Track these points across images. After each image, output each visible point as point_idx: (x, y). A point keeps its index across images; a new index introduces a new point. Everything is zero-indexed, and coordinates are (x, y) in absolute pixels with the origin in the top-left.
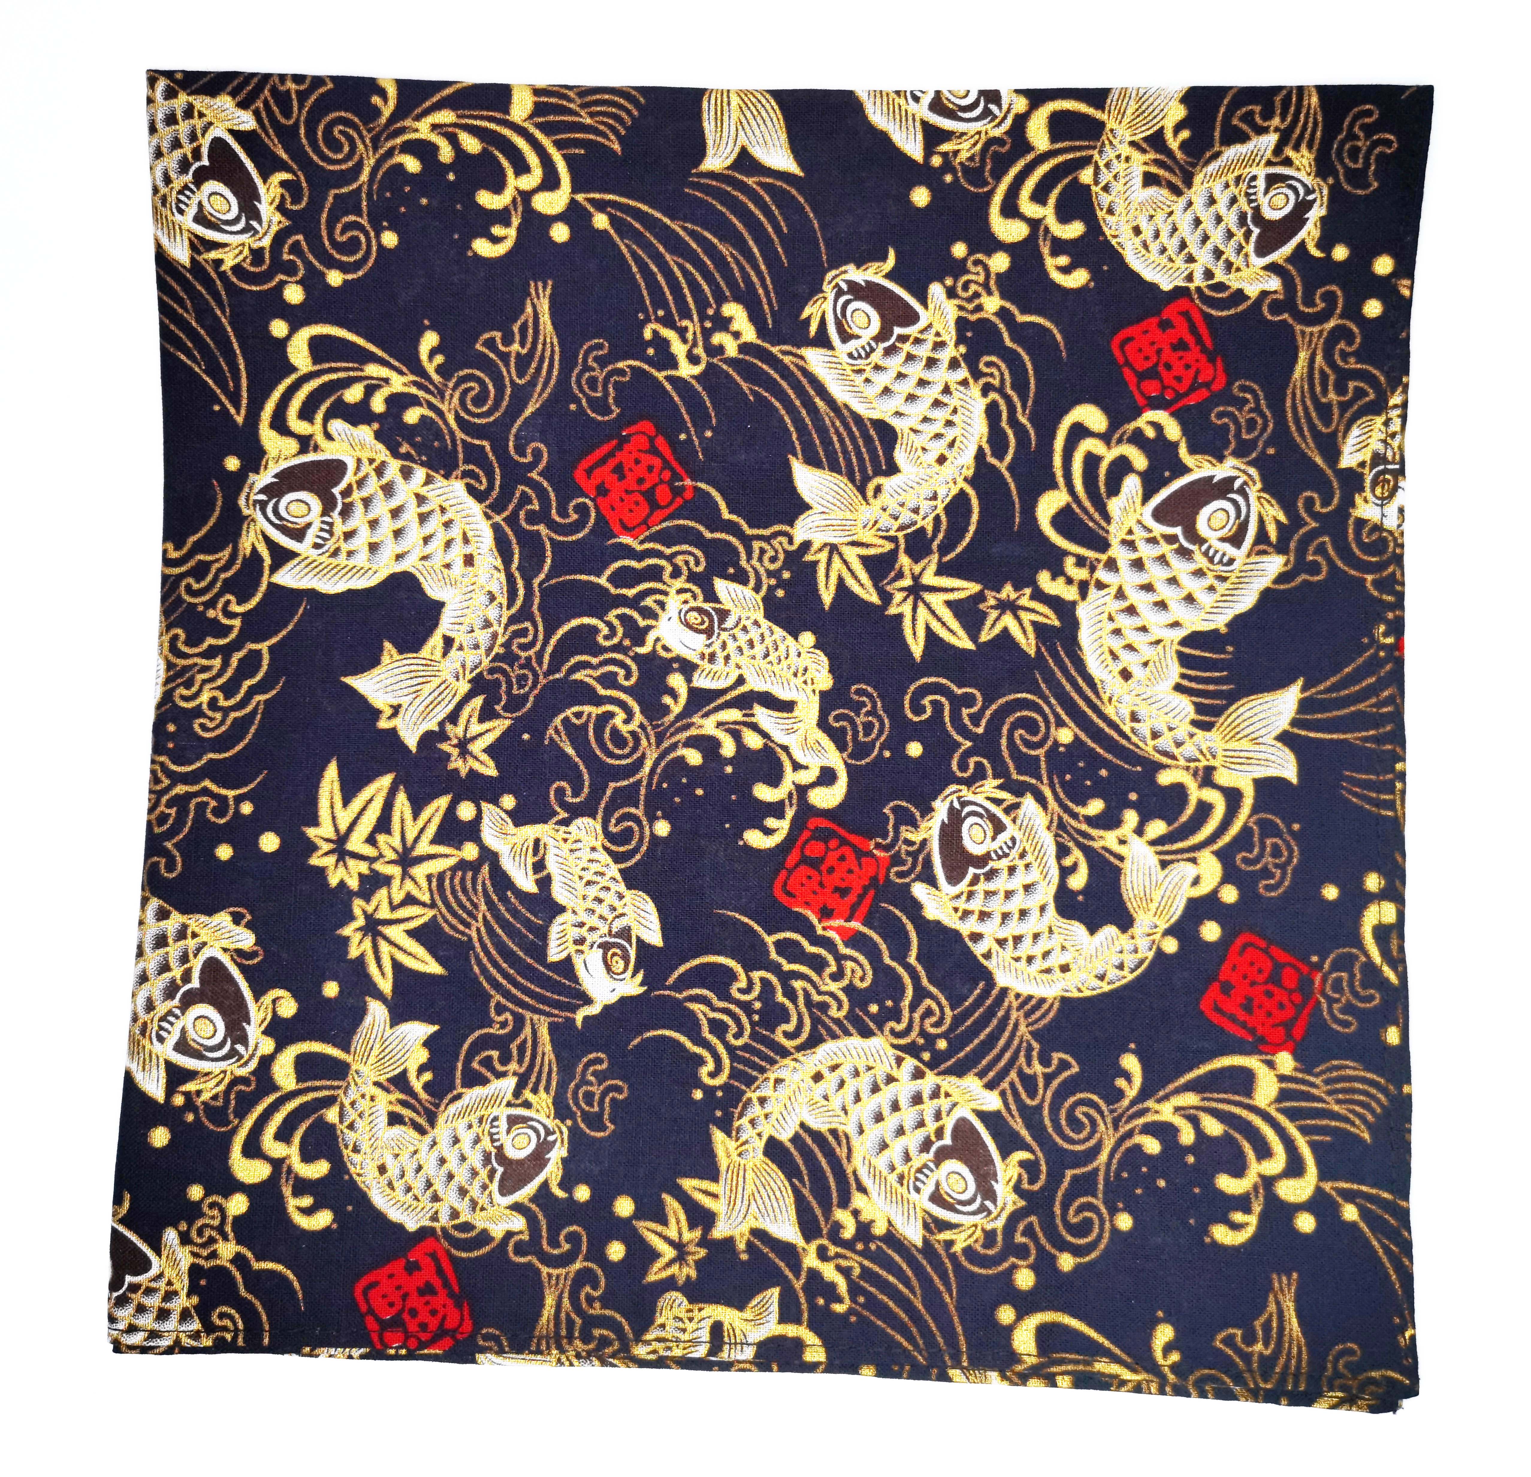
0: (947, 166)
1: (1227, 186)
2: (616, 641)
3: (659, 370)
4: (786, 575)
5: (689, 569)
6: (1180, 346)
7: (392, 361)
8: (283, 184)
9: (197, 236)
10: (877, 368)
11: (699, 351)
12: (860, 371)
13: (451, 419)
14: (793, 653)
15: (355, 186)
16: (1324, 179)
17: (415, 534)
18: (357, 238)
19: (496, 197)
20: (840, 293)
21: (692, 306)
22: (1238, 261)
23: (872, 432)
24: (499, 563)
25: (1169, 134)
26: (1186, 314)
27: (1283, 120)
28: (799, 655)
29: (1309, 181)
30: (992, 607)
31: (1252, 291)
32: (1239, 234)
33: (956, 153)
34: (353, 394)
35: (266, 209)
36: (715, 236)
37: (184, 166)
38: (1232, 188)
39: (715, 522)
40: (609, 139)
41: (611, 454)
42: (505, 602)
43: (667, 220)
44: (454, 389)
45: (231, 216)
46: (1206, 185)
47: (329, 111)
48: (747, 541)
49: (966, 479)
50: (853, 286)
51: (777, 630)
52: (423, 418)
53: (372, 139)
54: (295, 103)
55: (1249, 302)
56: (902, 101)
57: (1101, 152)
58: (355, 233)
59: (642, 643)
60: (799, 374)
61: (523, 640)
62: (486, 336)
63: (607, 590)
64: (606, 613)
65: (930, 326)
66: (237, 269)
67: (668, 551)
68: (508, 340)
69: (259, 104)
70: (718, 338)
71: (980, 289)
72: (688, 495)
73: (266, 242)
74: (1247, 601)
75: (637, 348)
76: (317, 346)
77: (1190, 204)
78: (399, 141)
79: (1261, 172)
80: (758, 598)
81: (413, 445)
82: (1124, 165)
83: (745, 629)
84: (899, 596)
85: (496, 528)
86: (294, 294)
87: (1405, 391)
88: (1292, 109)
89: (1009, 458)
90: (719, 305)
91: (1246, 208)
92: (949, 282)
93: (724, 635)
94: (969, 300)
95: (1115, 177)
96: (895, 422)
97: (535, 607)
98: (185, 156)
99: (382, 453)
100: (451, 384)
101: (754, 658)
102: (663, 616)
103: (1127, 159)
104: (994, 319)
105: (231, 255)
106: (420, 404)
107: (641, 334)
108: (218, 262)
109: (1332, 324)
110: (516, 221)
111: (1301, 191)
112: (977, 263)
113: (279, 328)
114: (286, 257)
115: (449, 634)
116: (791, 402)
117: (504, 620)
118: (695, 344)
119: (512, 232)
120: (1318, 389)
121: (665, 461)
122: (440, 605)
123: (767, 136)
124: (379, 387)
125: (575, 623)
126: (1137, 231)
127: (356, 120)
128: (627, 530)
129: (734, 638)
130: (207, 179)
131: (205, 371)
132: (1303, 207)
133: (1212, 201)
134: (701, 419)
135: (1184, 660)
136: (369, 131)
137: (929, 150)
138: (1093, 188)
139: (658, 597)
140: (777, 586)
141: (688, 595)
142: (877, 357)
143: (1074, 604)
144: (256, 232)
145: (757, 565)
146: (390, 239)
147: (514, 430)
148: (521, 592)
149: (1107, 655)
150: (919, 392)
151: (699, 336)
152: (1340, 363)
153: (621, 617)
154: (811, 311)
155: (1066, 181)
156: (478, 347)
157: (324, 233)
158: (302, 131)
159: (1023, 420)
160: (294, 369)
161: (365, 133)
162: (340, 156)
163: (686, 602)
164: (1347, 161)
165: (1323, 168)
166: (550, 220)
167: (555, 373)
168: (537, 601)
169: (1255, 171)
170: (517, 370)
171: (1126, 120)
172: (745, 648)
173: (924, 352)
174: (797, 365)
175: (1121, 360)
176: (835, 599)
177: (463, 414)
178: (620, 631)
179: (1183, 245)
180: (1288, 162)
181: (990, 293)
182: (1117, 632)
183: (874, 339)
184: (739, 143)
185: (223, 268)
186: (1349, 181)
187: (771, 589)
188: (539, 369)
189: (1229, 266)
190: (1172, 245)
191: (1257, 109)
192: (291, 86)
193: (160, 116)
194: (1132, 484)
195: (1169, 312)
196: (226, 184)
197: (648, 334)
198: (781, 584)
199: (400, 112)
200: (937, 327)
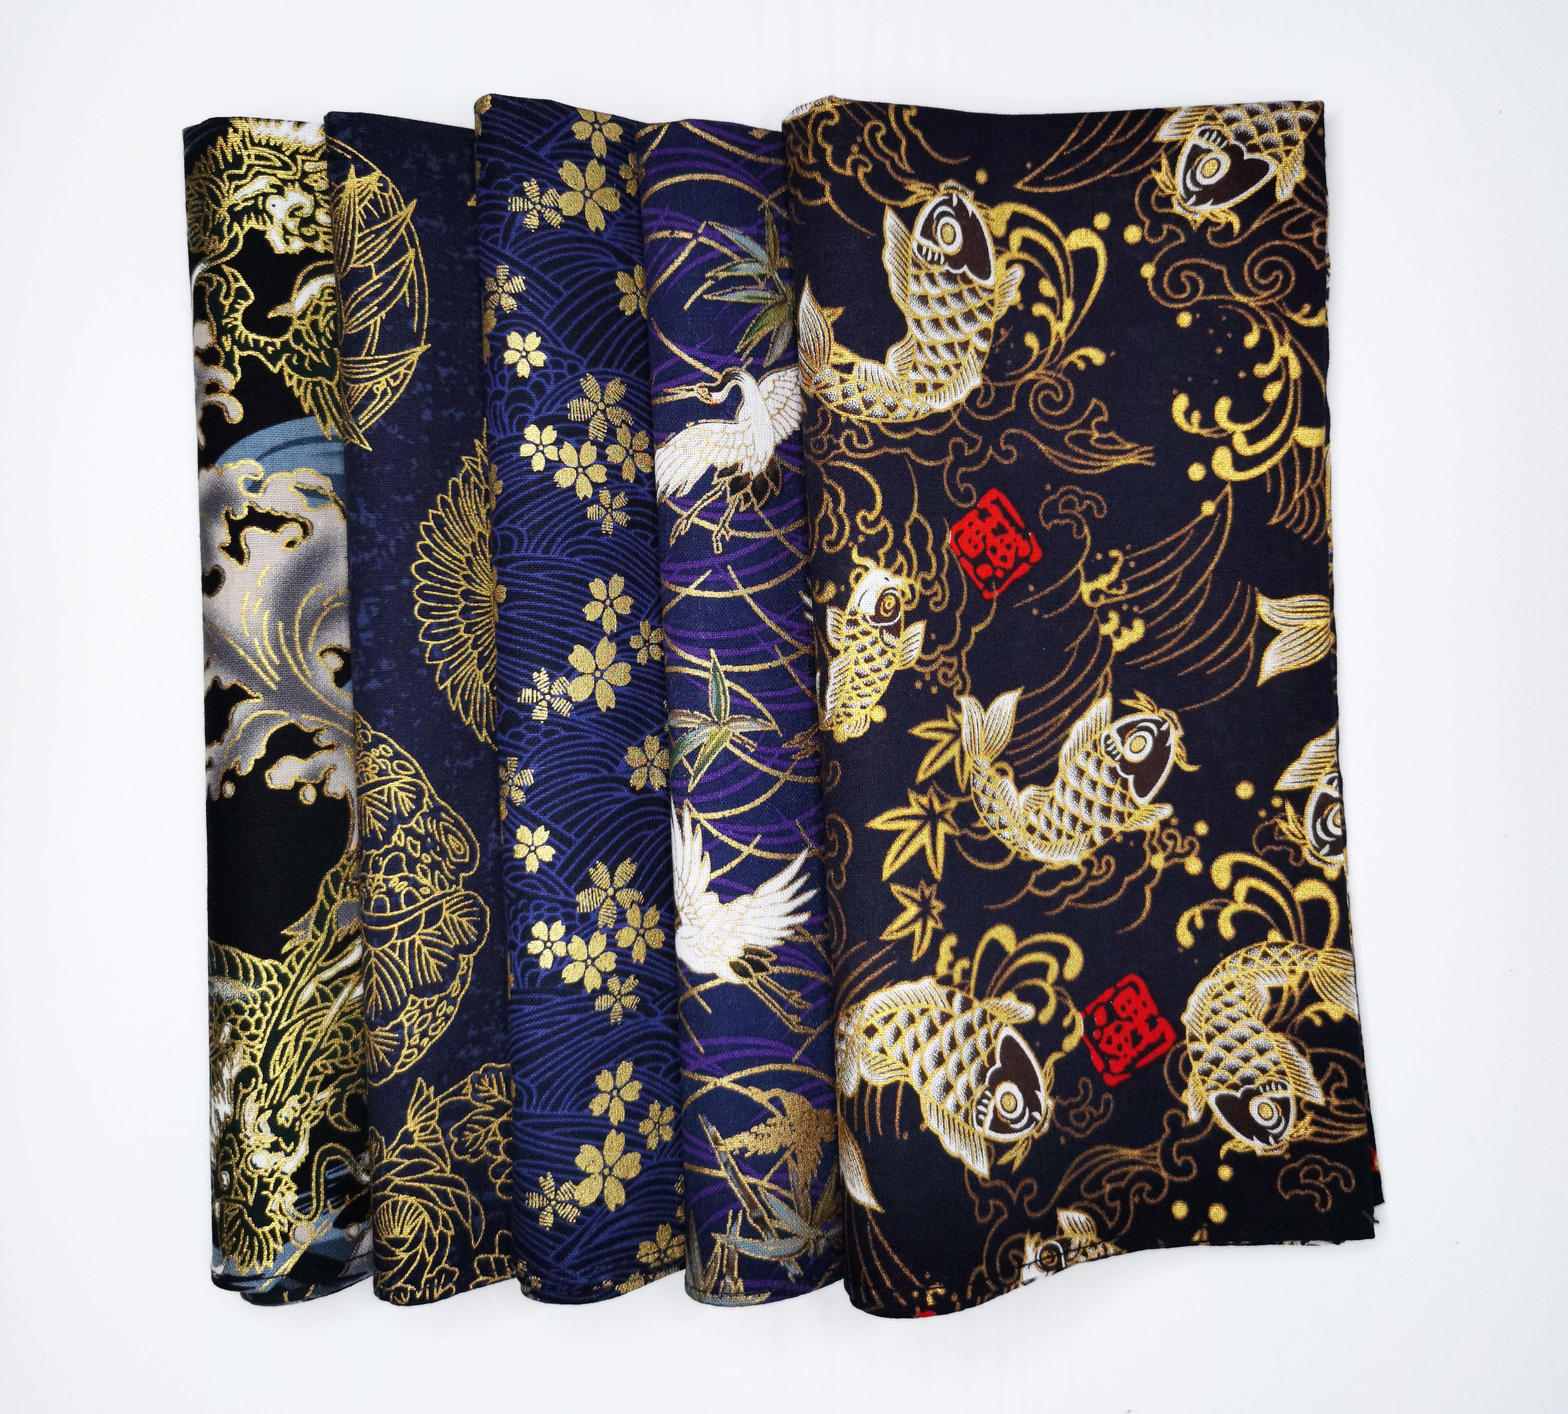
0: (1273, 812)
1: (1276, 1063)
2: (862, 528)
3: (1084, 564)
4: (934, 690)
5: (931, 596)
6: (1136, 1038)
7: (1078, 322)
8: (1229, 225)
9: (1180, 148)
10: (1099, 763)
11: (1103, 600)
12: (1095, 747)
13: (1030, 376)
14: (865, 701)
15: (1231, 289)
16: (1287, 1151)
17: (938, 338)
18: (1183, 290)
19: (1225, 416)
20: (1159, 724)
21: (1141, 592)
22: (1211, 1081)
23: (1048, 762)
24: (920, 417)
25: (1316, 1007)
26: (1162, 1039)
27: (1337, 1108)
28: (863, 707)
29: (1286, 1136)
30: (923, 893)
31: (1187, 1097)
32: (1235, 1079)
33: (1285, 819)
34: (1046, 288)
35: (1207, 209)
36: (1202, 610)
37: (1243, 137)
38: (1275, 1068)
39: (969, 620)
40: (1281, 513)
41: (1013, 523)
42: (889, 420)
43: (1212, 567)
44: (1056, 379)
45: (1199, 177)
46: (1275, 1044)
47: (1295, 265)
48: (955, 652)
49: (1018, 854)
50: (1165, 735)
51: (886, 683)
52: (1030, 350)
53: (1272, 305)
54: (1301, 236)
55: (1176, 1095)
56: (1328, 769)
57: (1296, 947)
58: (1189, 289)
59: (861, 554)
60: (1089, 692)
61: (855, 439)
62: (1104, 408)
63: (908, 518)
64: (888, 518)
65: (1136, 807)
66: (1153, 184)
67: (943, 577)
68: (1101, 427)
69: (1299, 205)
70: (1114, 616)
71: (1169, 850)
72: (986, 595)
73: (1177, 210)
74: (952, 1145)
75: (1102, 543)
76: (1086, 256)
77: (1257, 1032)
78: (1272, 328)
79: (1290, 1093)
80: (912, 664)
81: (1007, 341)
82: (1287, 968)
83: (883, 653)
84: (924, 801)
85: (946, 415)
86: (1132, 234)
87: (1117, 1254)
88: (1347, 1115)
89: (1037, 892)
90: (1141, 617)
91: (1258, 1083)
92: (1174, 821)
93: (876, 633)
94: (1160, 841)
95: (1276, 962)
96: (1057, 783)
97: (887, 450)
98: (1252, 138)
99: (1000, 312)
100: (1060, 376)
101: (856, 663)
102: (888, 573)
103: (1292, 972)
104: (1146, 864)
105: (1165, 178)
106: (1041, 348)
107: (1114, 547)
108: (1158, 168)
109: (1164, 1174)
110: (1205, 432)
111: (1276, 1131)
112: (1192, 845)
113: (1102, 221)
114: (1165, 227)
115: (856, 368)
116: (1067, 686)
117: (873, 420)
118: (1108, 596)
119: (1195, 429)
120: (1113, 1173)
121: (1012, 571)
122: (882, 360)
123: (1291, 652)
124: (1054, 310)
125: (876, 487)
126: (1230, 986)
127: (1288, 291)
128: (956, 537)
129: (874, 643)
130: (1231, 157)
131: (1061, 154)
132: (1262, 1134)
133: (1262, 1051)
134: (1046, 604)
135: (890, 1090)
136: (1279, 302)
137: (1286, 795)
138: (1264, 944)
139: (906, 567)
140: (924, 682)
141: (909, 595)
142: (1108, 761)
143: (933, 973)
144: (1186, 201)
145: (940, 661)
146: (1185, 320)
147: (1025, 433)
148: (900, 437)
149: (887, 1012)
150: (1083, 802)
151: (1115, 599)
152: (1134, 1188)
153: (884, 532)
154: (1142, 700)
155: (1268, 918)
156: (1094, 401)
157: (1187, 261)
158: (1277, 243)
159: (1067, 902)
160: (1066, 234)
161: (1278, 298)
162: (1256, 276)
163: (903, 594)
164: (1306, 1168)
165: (1298, 1148)
166: (1207, 463)
167: (1076, 471)
168: (893, 451)
169: (1291, 1087)
170: (1077, 436)
171: (1326, 967)
172: (866, 654)
173: (1116, 804)
174: (1096, 689)
175: (1119, 985)
176: (918, 738)
177: (1036, 386)
178: (871, 532)
179: (1221, 1030)
180: (1301, 1116)
181: (1167, 859)
182: (911, 1020)
183: (1123, 757)
184: (1283, 628)
185: (1153, 172)
186: (1287, 1173)
187: (921, 676)
188: (1079, 456)
189: (1207, 1073)
190: (1221, 1020)
191: (1345, 1084)
192: (1316, 232)
193: (1285, 115)
194: (1027, 1011)
195: (1163, 1024)
196: (1228, 174)
197: (1114, 553)
198: (927, 685)
199: (1296, 329)
200: (1136, 813)
